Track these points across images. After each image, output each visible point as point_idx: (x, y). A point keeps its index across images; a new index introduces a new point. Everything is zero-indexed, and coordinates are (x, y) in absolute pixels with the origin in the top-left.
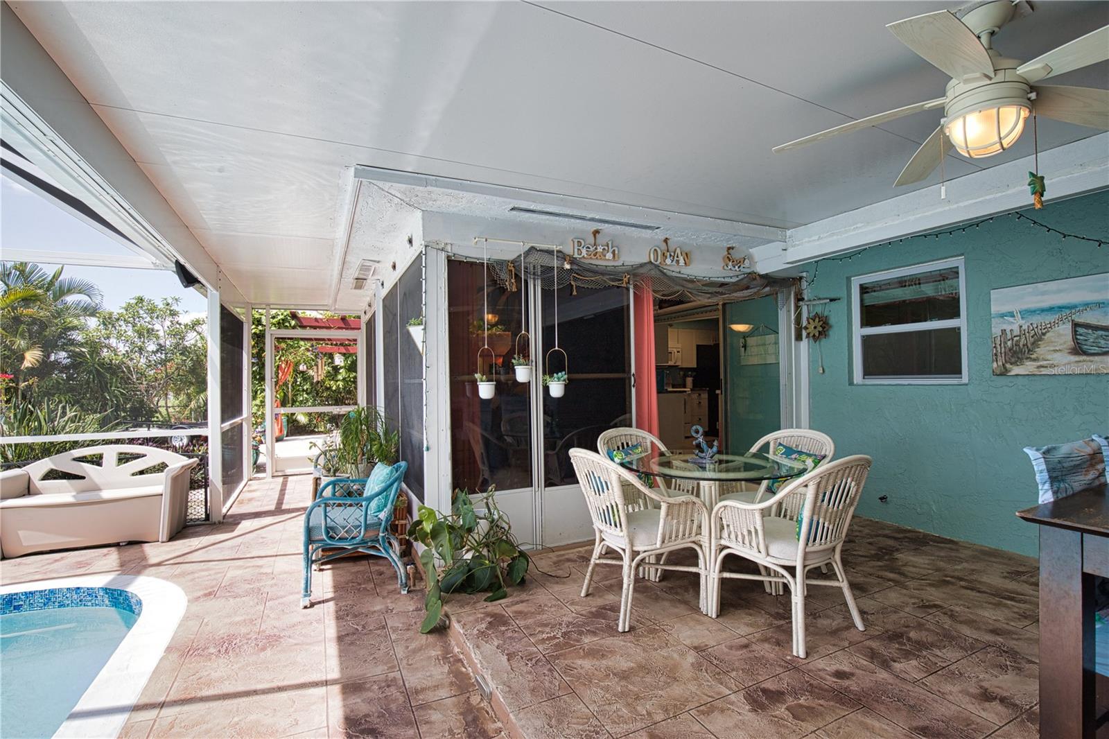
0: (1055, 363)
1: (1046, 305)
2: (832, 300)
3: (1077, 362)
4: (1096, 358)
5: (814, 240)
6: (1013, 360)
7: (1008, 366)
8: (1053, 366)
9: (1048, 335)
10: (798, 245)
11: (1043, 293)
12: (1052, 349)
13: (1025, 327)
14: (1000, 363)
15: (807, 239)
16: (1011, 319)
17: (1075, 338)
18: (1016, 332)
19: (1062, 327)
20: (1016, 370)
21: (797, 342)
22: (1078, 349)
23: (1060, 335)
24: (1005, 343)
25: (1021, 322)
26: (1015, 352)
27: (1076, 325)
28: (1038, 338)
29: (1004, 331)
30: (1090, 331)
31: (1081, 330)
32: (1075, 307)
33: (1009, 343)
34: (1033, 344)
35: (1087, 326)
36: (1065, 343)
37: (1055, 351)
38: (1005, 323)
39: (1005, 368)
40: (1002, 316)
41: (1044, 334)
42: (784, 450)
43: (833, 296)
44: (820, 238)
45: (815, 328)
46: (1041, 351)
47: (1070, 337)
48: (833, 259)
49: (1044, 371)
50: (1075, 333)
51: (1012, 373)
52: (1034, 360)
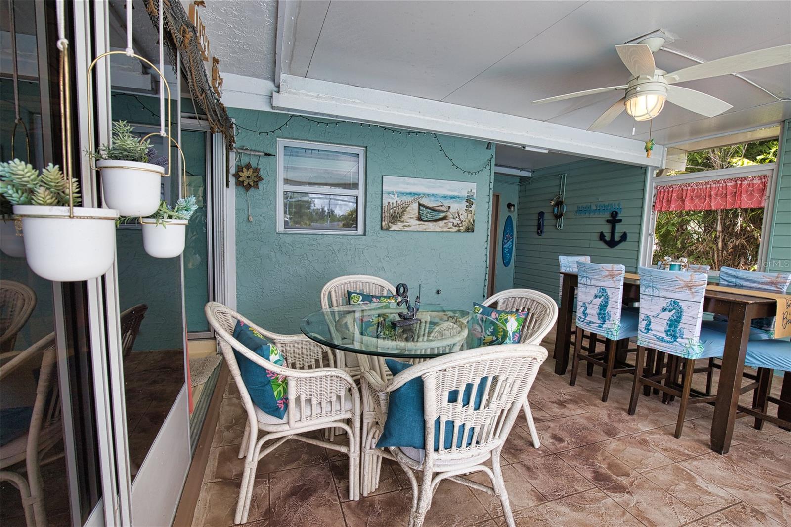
0: (410, 224)
1: (408, 191)
2: (266, 154)
3: (419, 225)
4: (426, 223)
6: (393, 221)
7: (390, 224)
8: (409, 226)
9: (409, 208)
10: (294, 94)
11: (408, 184)
12: (410, 216)
13: (399, 202)
14: (386, 223)
15: (304, 92)
16: (393, 196)
17: (419, 212)
18: (395, 205)
19: (414, 204)
20: (394, 228)
21: (228, 189)
22: (420, 219)
23: (413, 209)
24: (389, 210)
25: (398, 199)
26: (394, 217)
27: (420, 205)
28: (404, 210)
29: (389, 203)
30: (424, 209)
31: (421, 208)
32: (419, 195)
33: (391, 210)
34: (402, 212)
35: (424, 206)
36: (415, 213)
37: (411, 218)
38: (389, 198)
39: (389, 226)
40: (389, 193)
41: (407, 207)
45: (248, 177)
46: (405, 217)
47: (417, 211)
49: (406, 229)
50: (419, 208)
51: (392, 229)
52: (402, 222)
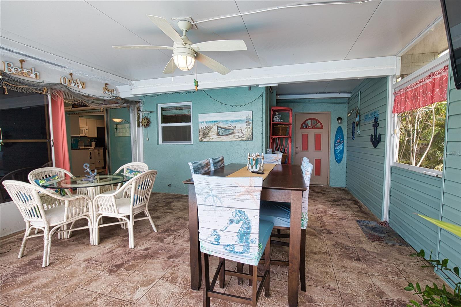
0: (213, 138)
1: (211, 120)
2: (151, 112)
3: (218, 138)
4: (222, 137)
5: (142, 87)
6: (204, 137)
7: (203, 138)
8: (213, 139)
9: (212, 129)
10: (136, 88)
11: (211, 117)
12: (213, 133)
13: (207, 127)
14: (201, 138)
15: (139, 86)
16: (203, 124)
17: (218, 131)
18: (205, 128)
19: (215, 127)
20: (205, 140)
21: (138, 128)
22: (218, 134)
23: (214, 130)
24: (202, 131)
25: (206, 125)
26: (204, 134)
27: (218, 127)
28: (210, 130)
29: (202, 127)
30: (221, 129)
31: (219, 128)
32: (218, 121)
33: (203, 131)
34: (208, 132)
36: (215, 132)
37: (213, 134)
38: (202, 125)
39: (202, 139)
40: (201, 123)
41: (211, 129)
42: (129, 171)
43: (151, 111)
44: (144, 87)
45: (145, 122)
46: (210, 134)
47: (216, 130)
48: (150, 96)
49: (211, 140)
50: (218, 129)
51: (204, 141)
52: (209, 137)
